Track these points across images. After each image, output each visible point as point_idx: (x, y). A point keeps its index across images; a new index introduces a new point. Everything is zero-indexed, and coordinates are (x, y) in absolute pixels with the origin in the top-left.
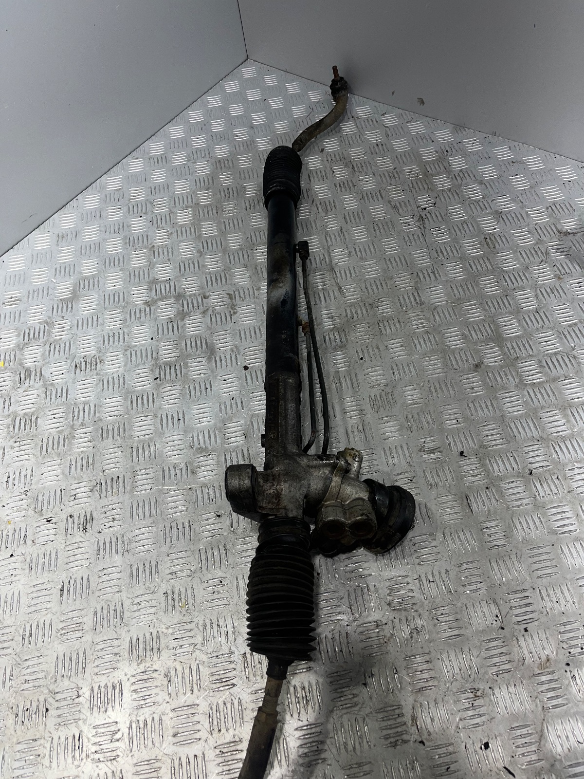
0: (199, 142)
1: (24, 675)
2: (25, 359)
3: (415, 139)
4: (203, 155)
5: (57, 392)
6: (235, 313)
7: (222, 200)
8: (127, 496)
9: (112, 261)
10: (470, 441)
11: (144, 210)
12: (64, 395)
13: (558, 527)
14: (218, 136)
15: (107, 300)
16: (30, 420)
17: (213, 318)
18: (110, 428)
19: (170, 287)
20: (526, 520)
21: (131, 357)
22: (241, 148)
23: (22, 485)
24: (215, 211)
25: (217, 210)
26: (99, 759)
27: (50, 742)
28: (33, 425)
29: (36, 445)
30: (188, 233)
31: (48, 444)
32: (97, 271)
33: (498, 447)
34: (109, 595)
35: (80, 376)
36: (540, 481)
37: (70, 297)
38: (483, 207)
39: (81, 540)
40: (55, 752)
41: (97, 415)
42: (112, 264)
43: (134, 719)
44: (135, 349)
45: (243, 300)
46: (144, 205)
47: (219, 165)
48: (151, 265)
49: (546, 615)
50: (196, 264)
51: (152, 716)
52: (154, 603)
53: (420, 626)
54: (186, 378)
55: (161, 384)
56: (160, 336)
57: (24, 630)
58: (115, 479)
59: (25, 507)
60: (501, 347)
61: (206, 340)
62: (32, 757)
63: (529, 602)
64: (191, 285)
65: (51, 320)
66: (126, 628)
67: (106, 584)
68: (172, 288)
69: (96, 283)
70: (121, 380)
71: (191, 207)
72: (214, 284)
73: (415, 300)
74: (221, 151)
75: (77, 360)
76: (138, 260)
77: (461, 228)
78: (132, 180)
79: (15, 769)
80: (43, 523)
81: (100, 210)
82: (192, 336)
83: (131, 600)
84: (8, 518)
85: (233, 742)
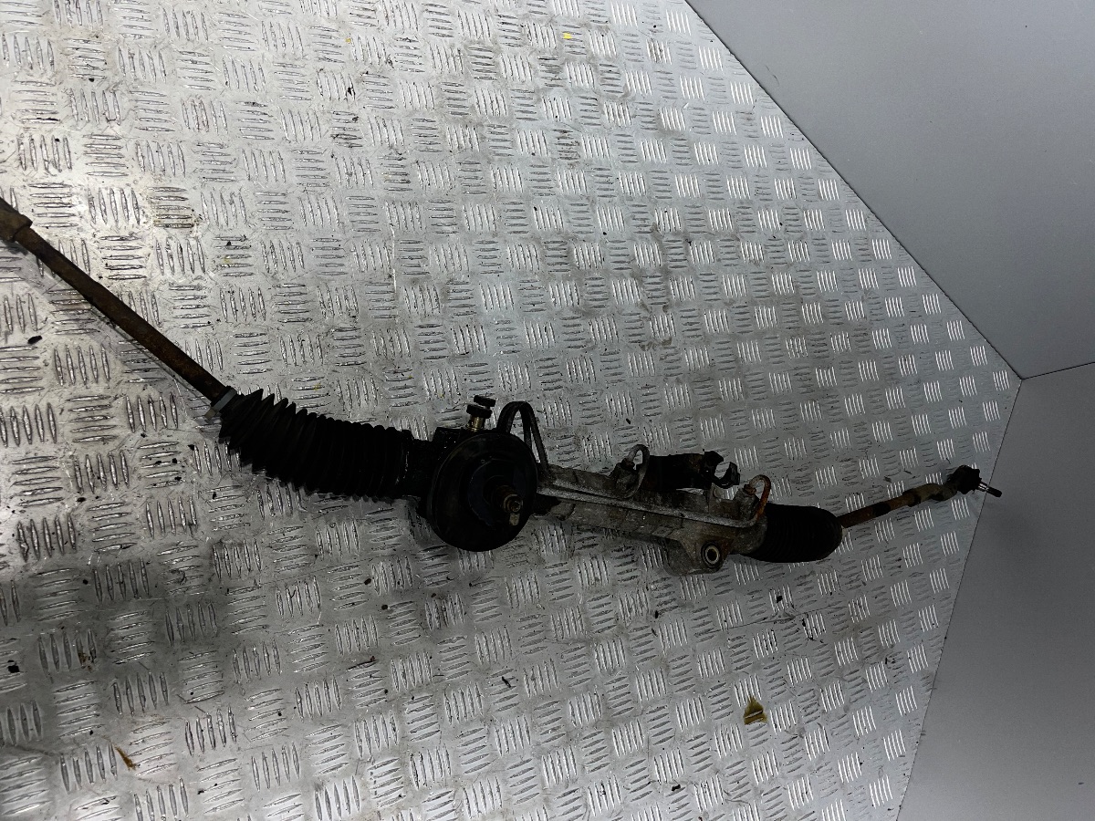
0: (894, 307)
1: (140, 53)
2: (575, 66)
3: (911, 615)
4: (874, 312)
5: (528, 105)
6: (643, 347)
7: (809, 336)
8: (383, 193)
9: (715, 184)
10: (455, 671)
11: (790, 228)
12: (525, 115)
13: (326, 793)
14: (904, 334)
15: (660, 175)
16: (488, 70)
17: (636, 317)
18: (478, 174)
19: (680, 260)
20: (337, 747)
21: (578, 205)
22: (887, 366)
23: (399, 58)
24: (791, 325)
25: (794, 328)
26: (22, 144)
27: (48, 81)
28: (483, 75)
29: (454, 77)
30: (760, 288)
31: (456, 92)
32: (702, 164)
33: (447, 712)
34: (246, 165)
35: (552, 136)
36: (395, 770)
37: (662, 126)
38: (809, 710)
39: (323, 132)
40: (34, 88)
41: (497, 157)
42: (711, 183)
43: (74, 190)
44: (590, 211)
45: (661, 359)
46: (797, 228)
47: (861, 333)
48: (711, 236)
49: (197, 767)
50: (714, 297)
51: (77, 214)
52: (232, 224)
53: (187, 584)
54: (548, 277)
55: (540, 243)
56: (608, 244)
57: (200, 55)
58: (406, 178)
59: (370, 60)
60: (595, 725)
61: (603, 306)
62: (29, 58)
63: (217, 744)
64: (683, 288)
65: (630, 101)
66: (198, 185)
67: (260, 160)
68: (678, 264)
69: (684, 161)
70: (546, 191)
71: (797, 292)
72: (685, 321)
73: (666, 603)
74: (881, 338)
75: (574, 133)
76: (717, 218)
77: (775, 676)
78: (834, 214)
79: (15, 38)
80: (347, 83)
81: (789, 170)
82: (609, 288)
83: (237, 192)
84: (355, 39)
85: (36, 320)
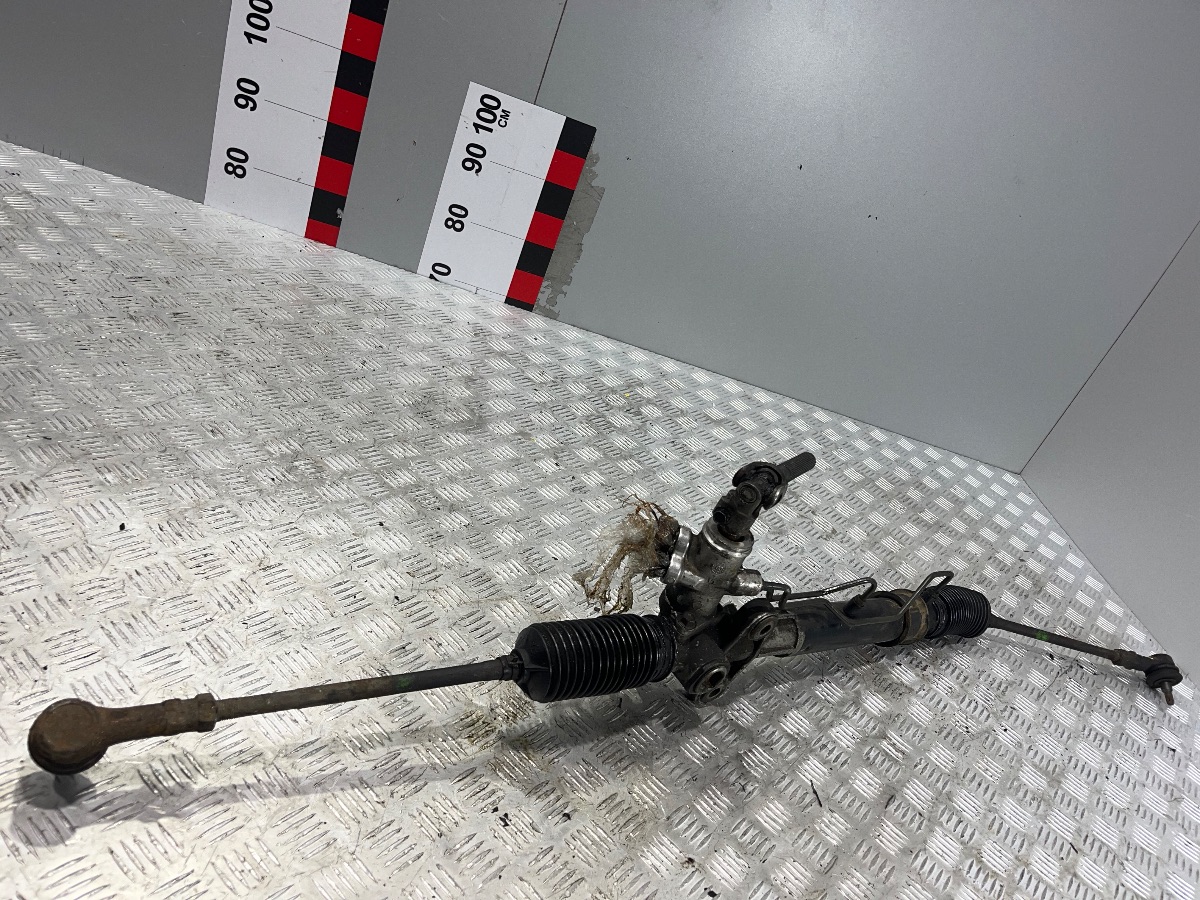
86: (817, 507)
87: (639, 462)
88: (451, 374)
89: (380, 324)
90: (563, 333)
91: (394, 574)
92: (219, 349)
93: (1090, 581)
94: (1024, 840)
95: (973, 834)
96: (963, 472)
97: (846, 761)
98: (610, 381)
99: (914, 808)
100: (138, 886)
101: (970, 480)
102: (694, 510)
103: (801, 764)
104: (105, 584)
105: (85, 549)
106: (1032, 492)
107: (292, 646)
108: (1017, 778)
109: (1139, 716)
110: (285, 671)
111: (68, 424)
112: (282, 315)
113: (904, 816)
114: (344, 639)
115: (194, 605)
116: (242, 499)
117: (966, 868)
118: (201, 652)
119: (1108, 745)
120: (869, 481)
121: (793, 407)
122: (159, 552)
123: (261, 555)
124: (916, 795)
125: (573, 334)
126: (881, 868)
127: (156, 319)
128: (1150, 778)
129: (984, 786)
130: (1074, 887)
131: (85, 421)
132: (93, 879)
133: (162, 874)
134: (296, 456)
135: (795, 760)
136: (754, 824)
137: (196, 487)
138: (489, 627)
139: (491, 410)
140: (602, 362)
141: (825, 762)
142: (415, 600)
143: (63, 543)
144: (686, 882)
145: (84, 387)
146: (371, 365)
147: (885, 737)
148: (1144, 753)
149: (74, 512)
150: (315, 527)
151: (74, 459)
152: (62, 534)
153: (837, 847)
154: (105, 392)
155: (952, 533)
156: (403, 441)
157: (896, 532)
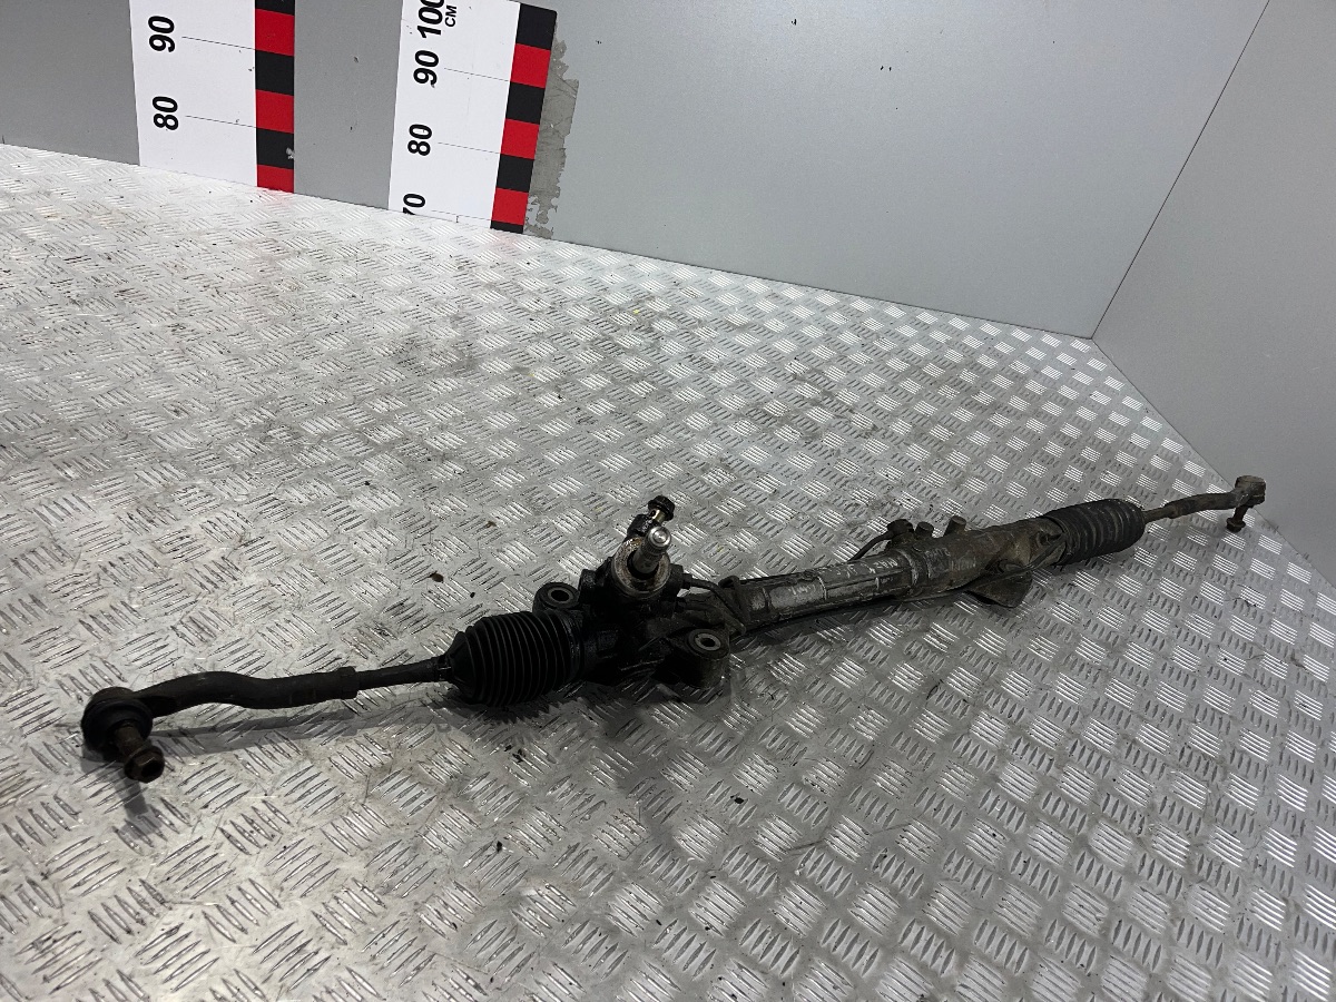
86: (855, 405)
87: (653, 383)
88: (434, 315)
89: (350, 272)
90: (559, 253)
91: (385, 533)
92: (175, 322)
93: (1168, 444)
94: (1077, 713)
95: (1021, 713)
96: (1025, 346)
97: (884, 659)
98: (615, 299)
99: (958, 695)
100: (146, 858)
101: (1034, 353)
102: (716, 425)
103: (835, 667)
104: (79, 579)
105: (54, 548)
106: (1104, 355)
107: (281, 618)
108: (1073, 653)
109: (1216, 577)
110: (277, 641)
111: (20, 423)
112: (240, 277)
113: (945, 706)
114: (337, 603)
115: (176, 589)
116: (215, 477)
117: (1013, 747)
118: (189, 634)
119: (1178, 610)
120: (915, 369)
121: (827, 299)
122: (132, 541)
123: (241, 531)
124: (960, 683)
125: (571, 252)
126: (920, 757)
127: (101, 300)
128: (1226, 638)
129: (1036, 665)
130: (1133, 753)
131: (38, 418)
132: (100, 858)
133: (168, 844)
134: (270, 424)
135: (829, 663)
136: (785, 730)
137: (164, 472)
138: (494, 572)
139: (481, 348)
140: (606, 280)
141: (860, 663)
142: (409, 556)
143: (32, 545)
144: (712, 791)
145: (32, 383)
146: (343, 318)
147: (927, 630)
148: (1220, 615)
149: (38, 513)
150: (297, 495)
151: (30, 459)
152: (28, 536)
153: (873, 744)
154: (57, 385)
155: (1009, 412)
156: (386, 395)
157: (945, 419)
